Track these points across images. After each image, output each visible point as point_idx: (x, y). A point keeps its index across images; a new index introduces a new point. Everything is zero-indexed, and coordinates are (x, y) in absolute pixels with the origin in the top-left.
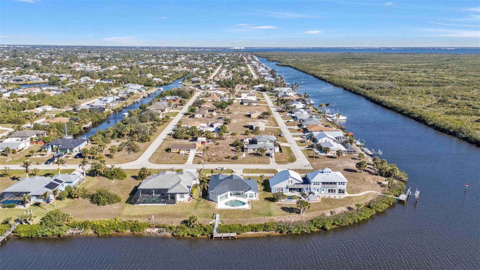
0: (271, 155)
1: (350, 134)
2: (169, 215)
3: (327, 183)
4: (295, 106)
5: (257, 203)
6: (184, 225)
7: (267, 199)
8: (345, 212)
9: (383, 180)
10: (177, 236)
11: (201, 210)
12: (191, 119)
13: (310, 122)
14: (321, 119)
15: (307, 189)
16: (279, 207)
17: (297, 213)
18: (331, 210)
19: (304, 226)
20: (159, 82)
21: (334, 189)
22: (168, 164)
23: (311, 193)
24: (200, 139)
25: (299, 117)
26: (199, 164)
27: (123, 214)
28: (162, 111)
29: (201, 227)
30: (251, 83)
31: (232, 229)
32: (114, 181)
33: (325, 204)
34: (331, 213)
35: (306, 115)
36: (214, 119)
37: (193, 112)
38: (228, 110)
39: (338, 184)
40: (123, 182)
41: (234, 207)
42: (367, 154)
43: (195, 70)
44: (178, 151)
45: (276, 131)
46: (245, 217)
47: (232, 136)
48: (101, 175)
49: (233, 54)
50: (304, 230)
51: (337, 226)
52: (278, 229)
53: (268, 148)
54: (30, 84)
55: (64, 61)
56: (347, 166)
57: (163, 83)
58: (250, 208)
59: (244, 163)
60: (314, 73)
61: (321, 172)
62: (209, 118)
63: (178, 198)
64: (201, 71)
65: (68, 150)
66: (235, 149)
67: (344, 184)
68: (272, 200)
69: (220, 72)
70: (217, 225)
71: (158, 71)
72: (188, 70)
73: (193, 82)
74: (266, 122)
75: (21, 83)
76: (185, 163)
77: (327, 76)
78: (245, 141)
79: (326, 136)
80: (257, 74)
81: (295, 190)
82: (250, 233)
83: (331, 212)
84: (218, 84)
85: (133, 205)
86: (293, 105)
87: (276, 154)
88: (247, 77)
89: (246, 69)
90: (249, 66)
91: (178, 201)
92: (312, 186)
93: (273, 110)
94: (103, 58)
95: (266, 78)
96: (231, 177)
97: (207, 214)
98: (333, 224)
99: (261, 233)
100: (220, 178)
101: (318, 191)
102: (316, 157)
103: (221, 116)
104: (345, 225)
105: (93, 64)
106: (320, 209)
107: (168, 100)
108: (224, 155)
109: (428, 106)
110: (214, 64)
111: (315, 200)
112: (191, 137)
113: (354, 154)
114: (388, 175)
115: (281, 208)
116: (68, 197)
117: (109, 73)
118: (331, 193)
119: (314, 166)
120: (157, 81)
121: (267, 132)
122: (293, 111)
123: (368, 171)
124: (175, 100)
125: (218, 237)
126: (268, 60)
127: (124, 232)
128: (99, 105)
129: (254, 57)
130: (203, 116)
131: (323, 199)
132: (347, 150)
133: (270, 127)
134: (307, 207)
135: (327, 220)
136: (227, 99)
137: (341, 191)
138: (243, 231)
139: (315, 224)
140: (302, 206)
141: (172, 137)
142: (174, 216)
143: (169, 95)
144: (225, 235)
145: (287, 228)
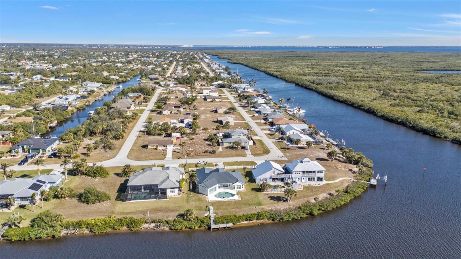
0: (246, 148)
1: (313, 126)
3: (307, 172)
4: (257, 102)
5: (245, 194)
6: (180, 219)
7: (253, 189)
8: (327, 198)
10: (175, 230)
11: (193, 204)
12: (159, 116)
13: (275, 116)
14: (283, 113)
15: (289, 178)
16: (267, 197)
17: (285, 201)
18: (314, 197)
19: (294, 213)
21: (313, 177)
22: (148, 160)
23: (293, 182)
24: (174, 135)
25: (263, 112)
26: (179, 159)
28: (128, 108)
29: (198, 219)
30: (208, 80)
31: (228, 219)
33: (308, 192)
34: (315, 200)
35: (268, 109)
36: (181, 115)
37: (160, 109)
38: (194, 106)
41: (224, 199)
44: (155, 147)
45: (245, 125)
46: (237, 208)
47: (204, 131)
48: (83, 174)
49: (183, 52)
52: (271, 217)
53: (243, 141)
56: (318, 156)
57: (121, 81)
58: (240, 199)
59: (222, 157)
60: (265, 70)
61: (300, 162)
62: (177, 114)
63: (169, 192)
64: (156, 68)
65: (41, 150)
66: (211, 144)
67: (322, 173)
68: (259, 190)
69: (175, 69)
70: (213, 217)
71: (114, 69)
72: (143, 68)
73: (152, 80)
74: (233, 116)
76: (164, 159)
77: (278, 73)
79: (292, 128)
80: (213, 71)
81: (278, 180)
82: (244, 223)
84: (177, 81)
85: (124, 202)
86: (255, 100)
87: (251, 147)
88: (204, 74)
89: (200, 66)
90: (202, 63)
91: (168, 196)
92: (294, 175)
93: (236, 105)
94: (51, 56)
95: (222, 75)
97: (200, 207)
98: (319, 210)
99: (255, 222)
100: (206, 171)
101: (299, 180)
102: (288, 149)
103: (188, 112)
104: (330, 210)
105: (42, 62)
106: (305, 196)
107: (131, 98)
108: (201, 150)
111: (298, 188)
112: (165, 133)
113: (321, 144)
114: (356, 162)
115: (269, 198)
116: (53, 198)
117: (62, 71)
118: (311, 181)
119: (288, 156)
120: (115, 79)
121: (236, 125)
122: (256, 106)
123: (339, 160)
124: (138, 98)
125: (216, 229)
126: (219, 58)
129: (205, 54)
130: (171, 112)
131: (305, 187)
132: (315, 141)
133: (238, 121)
134: (294, 195)
135: (313, 206)
136: (189, 95)
137: (320, 179)
138: (239, 221)
139: (304, 210)
140: (289, 194)
141: (145, 133)
142: (167, 210)
143: (131, 93)
144: (222, 226)
145: (278, 215)
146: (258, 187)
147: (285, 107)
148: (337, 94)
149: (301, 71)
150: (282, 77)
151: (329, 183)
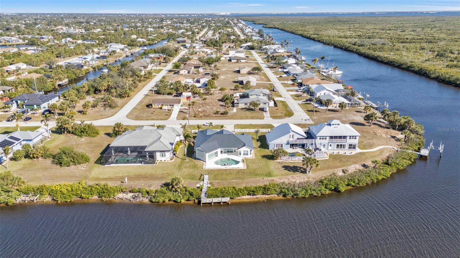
0: (265, 110)
1: (349, 88)
2: (146, 178)
3: (335, 137)
4: (287, 62)
5: (252, 161)
6: (164, 189)
7: (264, 157)
8: (360, 170)
9: (397, 134)
10: (155, 202)
11: (186, 171)
12: (175, 75)
13: (305, 76)
14: (316, 74)
15: (312, 144)
16: (280, 166)
17: (302, 172)
18: (343, 168)
19: (313, 188)
21: (343, 144)
22: (148, 120)
23: (316, 149)
24: (185, 94)
25: (292, 72)
26: (184, 119)
27: (91, 177)
28: (145, 67)
29: (186, 191)
30: (237, 42)
31: (224, 192)
32: (84, 139)
33: (335, 162)
34: (343, 172)
35: (299, 69)
36: (200, 75)
37: (178, 69)
38: (215, 66)
39: (348, 138)
40: (94, 139)
41: (225, 167)
42: (372, 107)
43: (181, 31)
44: (160, 106)
45: (269, 86)
46: (240, 178)
47: (220, 91)
48: (69, 132)
49: (219, 19)
50: (313, 192)
51: (352, 187)
52: (281, 192)
53: (262, 102)
54: (10, 45)
55: (48, 25)
56: (353, 120)
57: (147, 44)
58: (245, 168)
59: (235, 119)
60: (302, 33)
61: (328, 125)
62: (195, 74)
63: (158, 156)
64: (187, 32)
65: (35, 107)
66: (224, 104)
67: (355, 138)
68: (271, 157)
69: (206, 33)
70: (206, 188)
71: (143, 33)
72: (174, 32)
73: (179, 42)
74: (257, 77)
76: (167, 119)
77: (316, 36)
78: (235, 95)
79: (324, 88)
80: (245, 34)
81: (297, 146)
82: (246, 198)
83: (343, 170)
84: (205, 44)
85: (103, 166)
86: (285, 61)
87: (270, 109)
88: (235, 37)
89: (233, 30)
90: (235, 28)
91: (158, 161)
92: (318, 141)
93: (263, 66)
94: (88, 23)
95: (253, 38)
96: (222, 132)
97: (192, 175)
98: (348, 185)
99: (260, 197)
100: (209, 133)
101: (325, 147)
102: (316, 111)
103: (208, 72)
104: (362, 186)
105: (77, 27)
106: (329, 167)
107: (151, 58)
108: (212, 111)
109: (426, 60)
110: (200, 26)
111: (322, 157)
112: (175, 92)
113: (358, 106)
114: (402, 128)
115: (283, 167)
116: (25, 157)
117: (92, 35)
118: (339, 149)
119: (315, 120)
120: (142, 42)
121: (258, 86)
122: (285, 67)
123: (378, 125)
124: (159, 58)
125: (207, 203)
126: (254, 23)
127: (90, 198)
128: (78, 63)
129: (240, 21)
130: (189, 72)
131: (331, 156)
132: (350, 103)
133: (262, 82)
134: (315, 165)
135: (340, 180)
136: (214, 56)
137: (352, 147)
138: (238, 195)
139: (326, 185)
140: (309, 164)
141: (154, 92)
142: (152, 177)
143: (153, 53)
144: (216, 200)
145: (292, 190)
146: (271, 154)
147: (319, 68)
148: (382, 55)
149: (342, 34)
150: (320, 39)
151: (363, 152)
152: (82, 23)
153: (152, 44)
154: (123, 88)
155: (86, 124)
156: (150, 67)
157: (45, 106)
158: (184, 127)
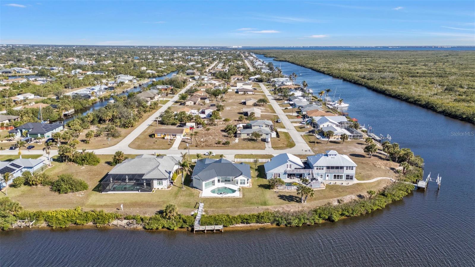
0: (267, 140)
1: (354, 120)
2: (142, 205)
3: (333, 168)
4: (293, 94)
5: (249, 190)
6: (158, 216)
7: (261, 186)
8: (355, 200)
9: (396, 166)
10: (149, 229)
11: (182, 199)
12: (181, 106)
13: (310, 108)
14: (322, 106)
15: (309, 174)
16: (276, 195)
17: (297, 201)
18: (338, 198)
19: (307, 217)
20: (152, 74)
21: (340, 174)
22: (150, 149)
23: (313, 179)
24: (189, 124)
25: (298, 104)
26: (185, 149)
28: (152, 98)
29: (180, 218)
30: (247, 74)
31: (217, 220)
32: (84, 167)
33: (331, 192)
34: (338, 202)
35: (305, 102)
36: (206, 106)
37: (184, 100)
38: (222, 97)
39: (345, 168)
40: (95, 168)
41: (222, 195)
42: (374, 139)
43: (191, 64)
44: (162, 136)
45: (273, 117)
46: (235, 207)
47: (224, 122)
48: (70, 160)
49: (230, 52)
50: (306, 221)
51: (346, 217)
52: (275, 220)
53: (264, 132)
54: (19, 76)
55: (59, 57)
56: (353, 151)
57: (156, 76)
58: (241, 197)
59: (236, 149)
60: (313, 66)
61: (325, 155)
62: (201, 105)
63: (155, 184)
64: (197, 65)
65: (39, 135)
66: (227, 135)
67: (352, 169)
68: (268, 187)
69: (216, 65)
70: (200, 216)
71: (153, 65)
72: (184, 64)
73: (188, 74)
74: (262, 109)
75: (10, 75)
76: (169, 148)
77: (325, 69)
78: (238, 126)
79: (327, 120)
80: (254, 67)
81: (295, 176)
82: (240, 226)
83: (338, 200)
84: (214, 76)
85: (101, 193)
86: (291, 93)
87: (272, 139)
88: (244, 70)
89: (243, 63)
90: (246, 61)
91: (155, 189)
92: (315, 171)
93: (270, 98)
94: (99, 54)
95: (262, 70)
96: (220, 161)
97: (188, 203)
98: (342, 215)
99: (254, 225)
100: (207, 162)
101: (322, 178)
102: (317, 143)
103: (214, 103)
104: (356, 216)
105: (87, 59)
106: (325, 197)
107: (158, 89)
108: (214, 141)
109: (434, 94)
110: (211, 59)
111: (318, 187)
112: (179, 123)
113: (360, 139)
114: (401, 160)
115: (278, 196)
116: (25, 184)
117: (102, 66)
118: (337, 179)
119: (315, 151)
120: (151, 73)
121: (263, 117)
122: (292, 99)
123: (378, 157)
124: (166, 90)
125: (200, 231)
126: (265, 57)
127: (85, 224)
128: (85, 93)
129: (251, 54)
130: (195, 103)
131: (328, 186)
132: (352, 135)
134: (309, 194)
135: (334, 210)
136: (221, 88)
137: (349, 177)
138: (232, 223)
139: (320, 214)
140: (304, 193)
141: (158, 122)
142: (149, 205)
143: (161, 85)
144: (209, 228)
145: (285, 218)
146: (268, 184)
147: (325, 100)
148: (390, 89)
149: (353, 68)
150: (329, 72)
151: (360, 183)
152: (94, 54)
153: (162, 76)
154: (127, 117)
155: (87, 153)
156: (156, 98)
157: (49, 135)
158: (184, 156)
